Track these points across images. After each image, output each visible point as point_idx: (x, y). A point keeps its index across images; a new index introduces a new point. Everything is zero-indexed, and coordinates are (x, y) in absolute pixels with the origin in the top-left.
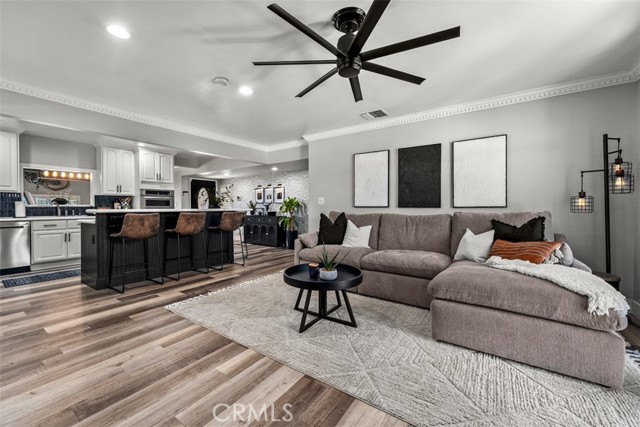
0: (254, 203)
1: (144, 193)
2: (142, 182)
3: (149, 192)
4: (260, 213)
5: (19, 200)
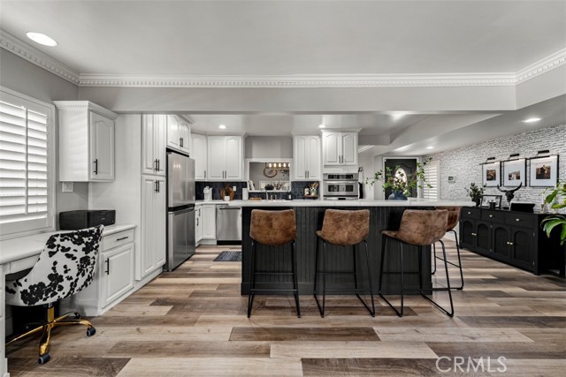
0: (479, 187)
1: (327, 177)
2: (326, 166)
3: (331, 177)
4: (493, 204)
5: (246, 187)
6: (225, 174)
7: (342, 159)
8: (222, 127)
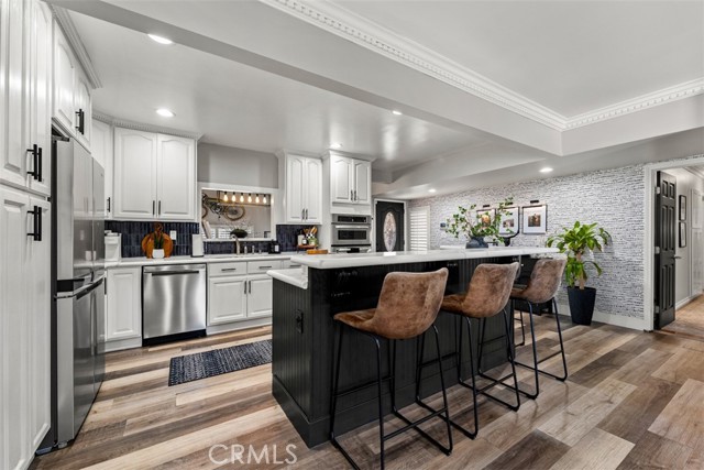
1: (336, 220)
2: (334, 203)
3: (342, 219)
5: (197, 232)
6: (157, 207)
7: (354, 195)
8: (164, 113)
